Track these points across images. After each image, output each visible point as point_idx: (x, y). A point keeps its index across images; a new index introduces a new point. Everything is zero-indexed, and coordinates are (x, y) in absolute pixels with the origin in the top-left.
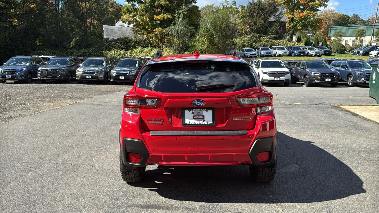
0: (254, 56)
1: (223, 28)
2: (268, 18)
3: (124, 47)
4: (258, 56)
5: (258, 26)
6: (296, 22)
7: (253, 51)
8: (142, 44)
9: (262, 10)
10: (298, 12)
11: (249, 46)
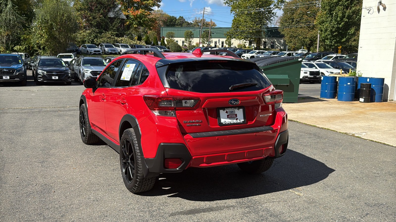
0: (98, 53)
1: (64, 21)
2: (107, 13)
4: (102, 53)
5: (98, 21)
6: (132, 20)
7: (96, 48)
9: (100, 4)
10: (133, 10)
11: (90, 42)
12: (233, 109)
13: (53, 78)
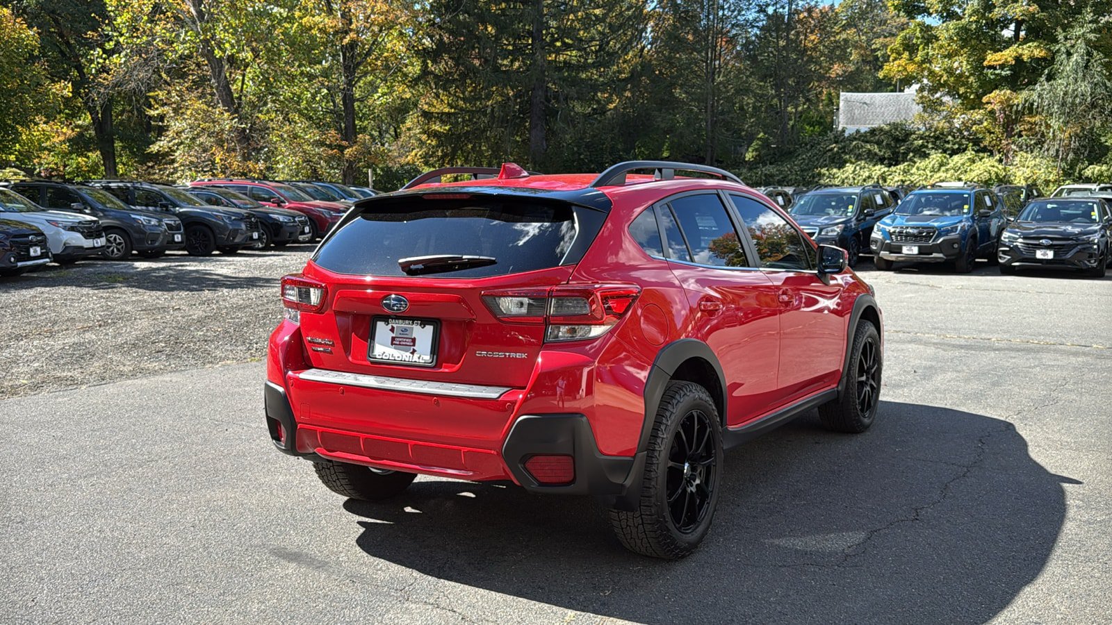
3: (886, 156)
8: (948, 142)
12: (407, 322)
13: (1039, 254)
